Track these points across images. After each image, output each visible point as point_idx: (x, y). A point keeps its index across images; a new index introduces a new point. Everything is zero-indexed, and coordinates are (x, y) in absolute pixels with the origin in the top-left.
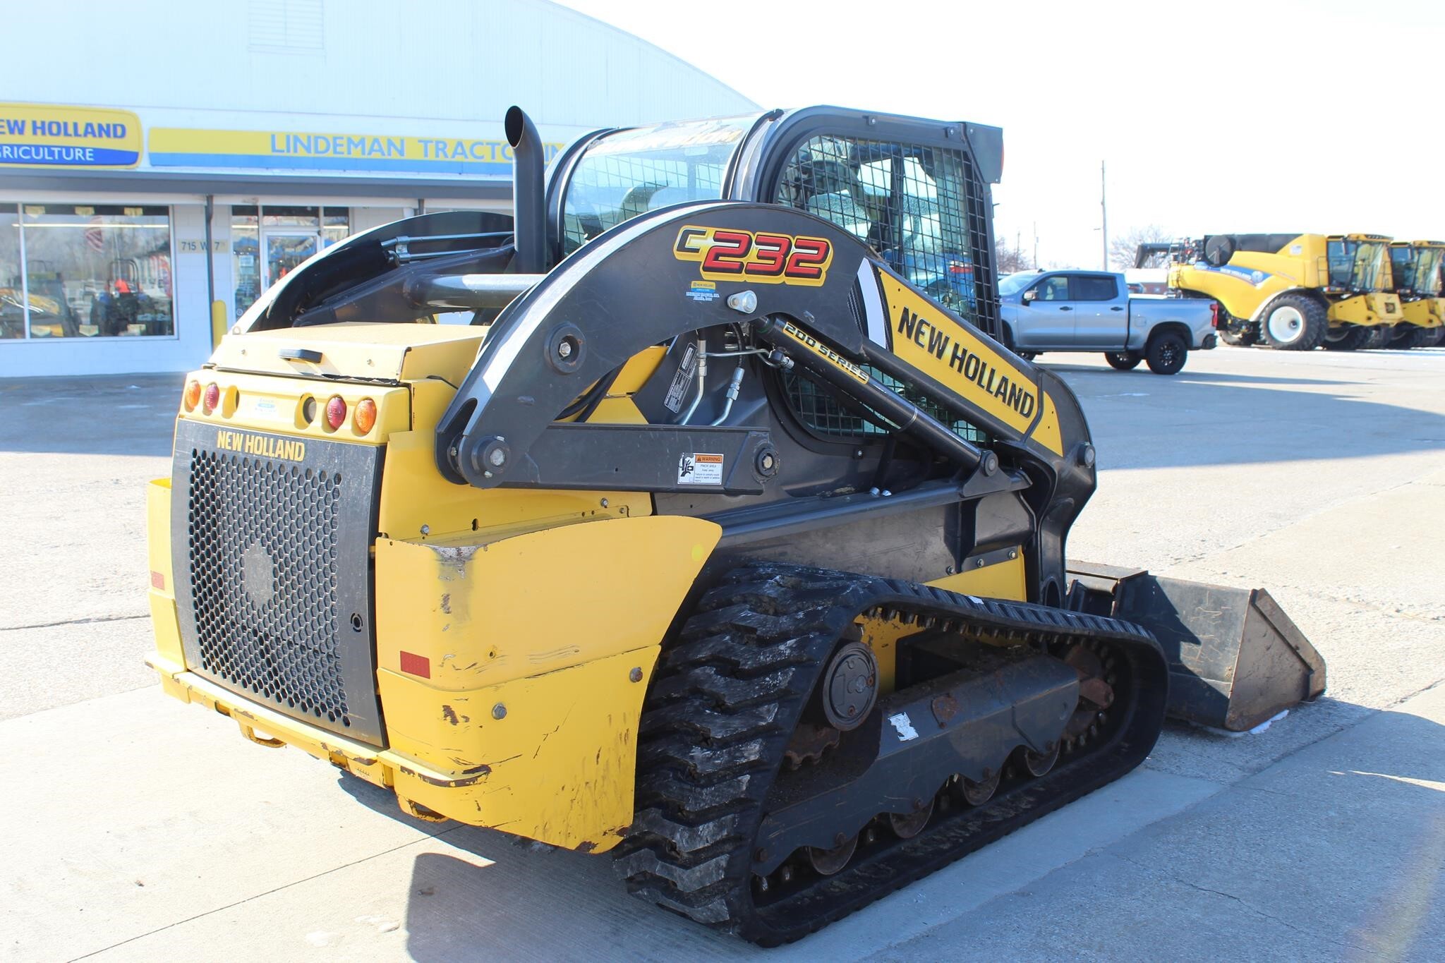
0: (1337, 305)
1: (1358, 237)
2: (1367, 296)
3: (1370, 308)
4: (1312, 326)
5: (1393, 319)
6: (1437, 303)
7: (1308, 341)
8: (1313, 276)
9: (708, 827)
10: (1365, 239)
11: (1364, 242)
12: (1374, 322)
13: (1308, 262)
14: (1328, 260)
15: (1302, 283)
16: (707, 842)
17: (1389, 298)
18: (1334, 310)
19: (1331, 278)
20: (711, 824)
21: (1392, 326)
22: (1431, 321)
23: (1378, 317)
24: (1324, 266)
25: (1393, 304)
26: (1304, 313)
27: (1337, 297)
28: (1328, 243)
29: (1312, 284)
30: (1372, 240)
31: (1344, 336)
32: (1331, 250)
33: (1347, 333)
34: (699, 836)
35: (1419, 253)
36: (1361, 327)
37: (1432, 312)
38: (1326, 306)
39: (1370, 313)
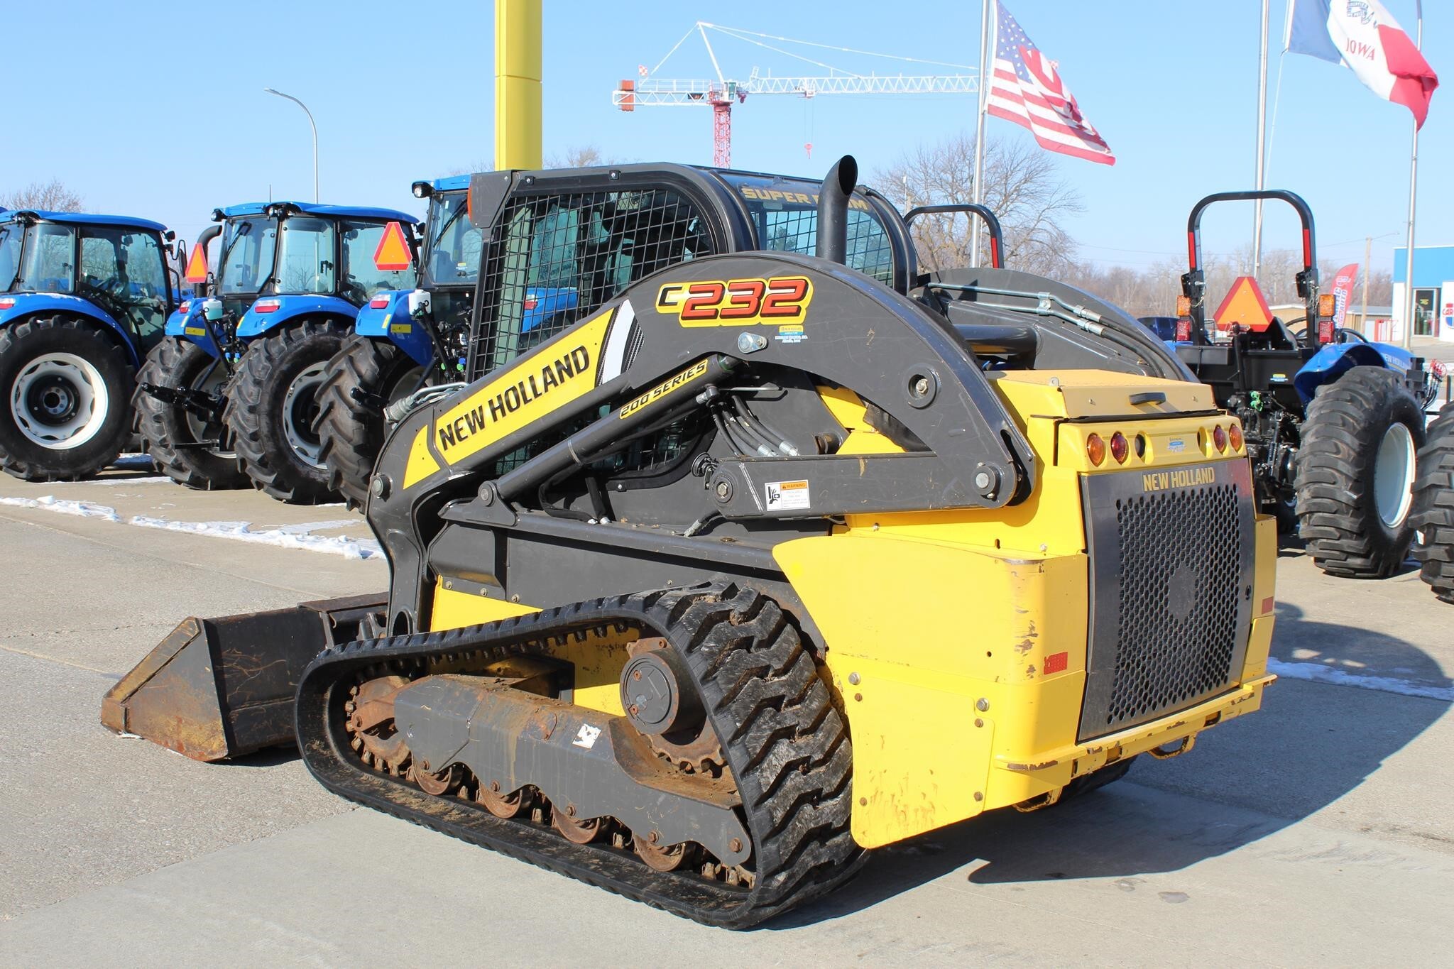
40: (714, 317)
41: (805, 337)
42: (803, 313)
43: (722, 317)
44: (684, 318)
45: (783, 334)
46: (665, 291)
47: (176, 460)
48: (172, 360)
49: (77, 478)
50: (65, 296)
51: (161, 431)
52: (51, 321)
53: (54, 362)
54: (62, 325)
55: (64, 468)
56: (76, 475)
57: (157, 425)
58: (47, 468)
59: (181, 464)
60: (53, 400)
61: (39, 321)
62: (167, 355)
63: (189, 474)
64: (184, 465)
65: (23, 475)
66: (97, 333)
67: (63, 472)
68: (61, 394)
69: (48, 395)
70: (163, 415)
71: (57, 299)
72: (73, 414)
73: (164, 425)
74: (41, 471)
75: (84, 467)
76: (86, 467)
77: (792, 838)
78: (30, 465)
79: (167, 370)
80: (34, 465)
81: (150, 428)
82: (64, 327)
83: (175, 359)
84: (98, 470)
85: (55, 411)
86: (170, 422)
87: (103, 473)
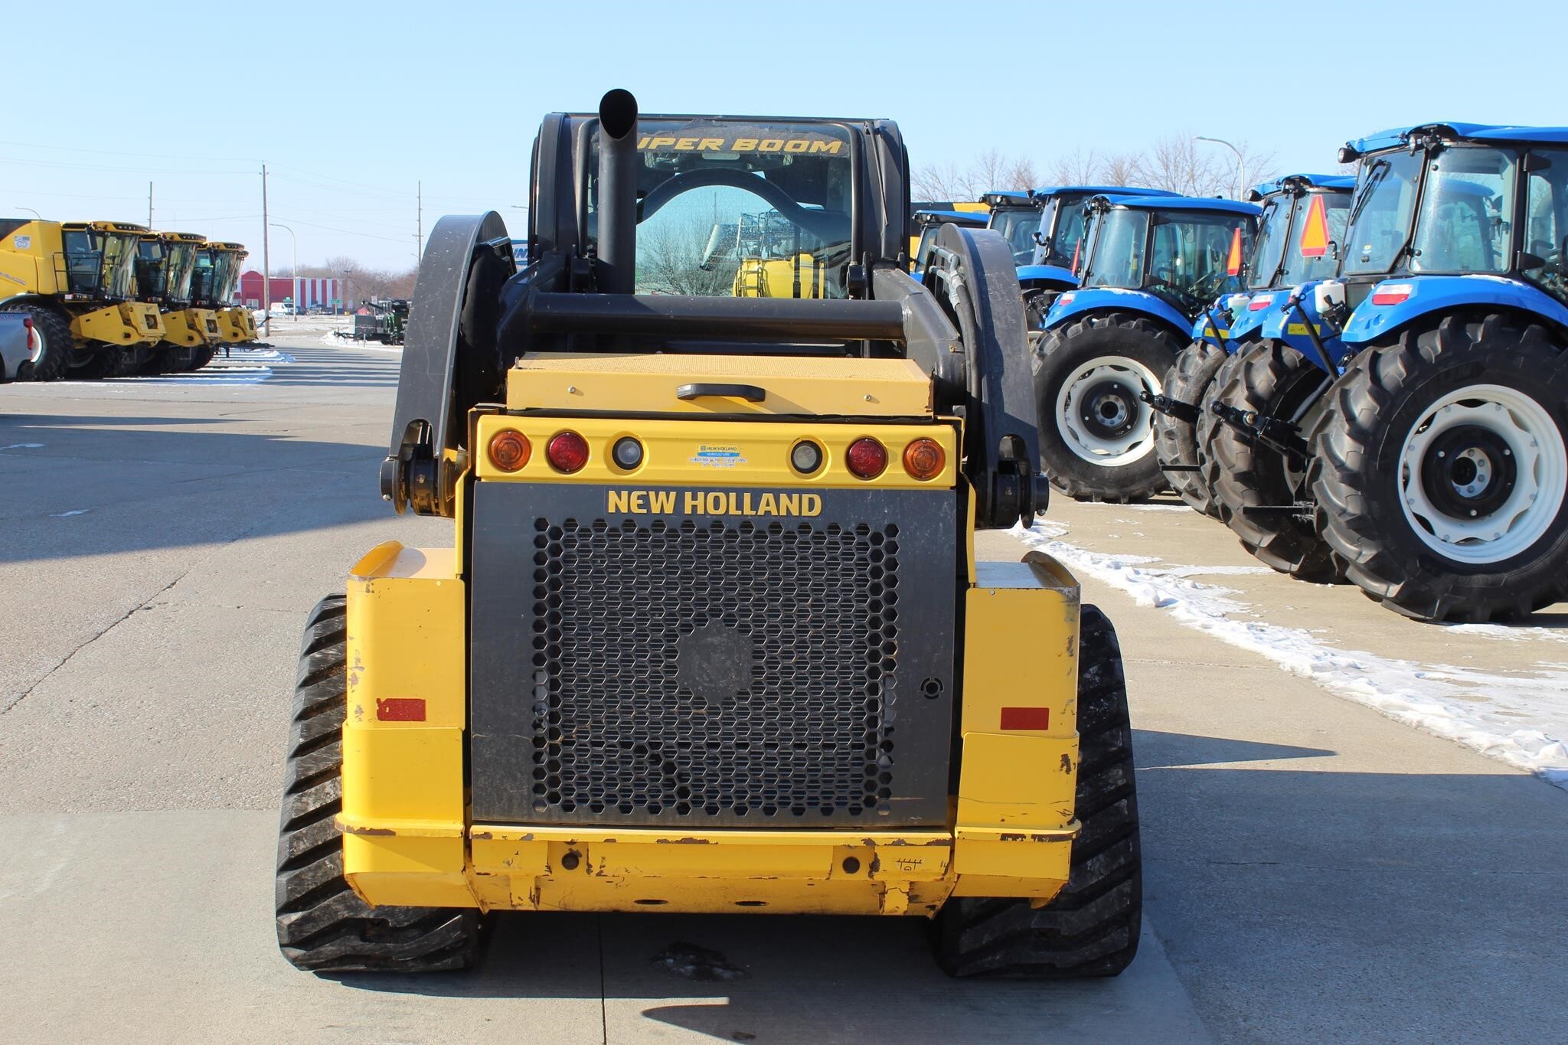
0: (83, 318)
1: (105, 227)
2: (121, 306)
3: (127, 322)
4: (55, 346)
5: (152, 336)
6: (197, 315)
7: (51, 368)
8: (49, 281)
9: (1098, 860)
10: (114, 229)
11: (113, 234)
12: (134, 340)
13: (40, 259)
14: (66, 257)
15: (34, 289)
16: (1102, 874)
17: (148, 309)
18: (79, 325)
19: (71, 280)
20: (1101, 857)
21: (153, 345)
22: (191, 339)
23: (139, 334)
24: (61, 265)
25: (154, 317)
26: (43, 329)
27: (83, 308)
28: (64, 233)
29: (47, 288)
30: (123, 232)
31: (89, 360)
32: (69, 243)
33: (92, 356)
34: (1089, 871)
35: (171, 250)
36: (116, 347)
37: (192, 326)
38: (68, 320)
39: (129, 330)
47: (1190, 485)
48: (1193, 366)
49: (1126, 500)
50: (1129, 292)
51: (1173, 450)
52: (1107, 321)
53: (1111, 366)
54: (1118, 324)
55: (1110, 487)
56: (1124, 497)
57: (1170, 442)
58: (1091, 487)
59: (1196, 490)
60: (1110, 410)
61: (1094, 320)
62: (1189, 361)
63: (1206, 502)
64: (1199, 492)
65: (1066, 492)
66: (1159, 334)
67: (1110, 492)
68: (1120, 403)
69: (1105, 403)
70: (1175, 431)
71: (1119, 295)
72: (1129, 427)
73: (1177, 442)
74: (1084, 489)
75: (1133, 488)
76: (1136, 489)
77: (313, 877)
78: (1072, 481)
79: (1185, 379)
80: (1076, 482)
81: (1164, 445)
82: (1121, 326)
83: (1197, 366)
84: (1150, 494)
85: (1112, 423)
86: (1184, 440)
87: (1156, 497)
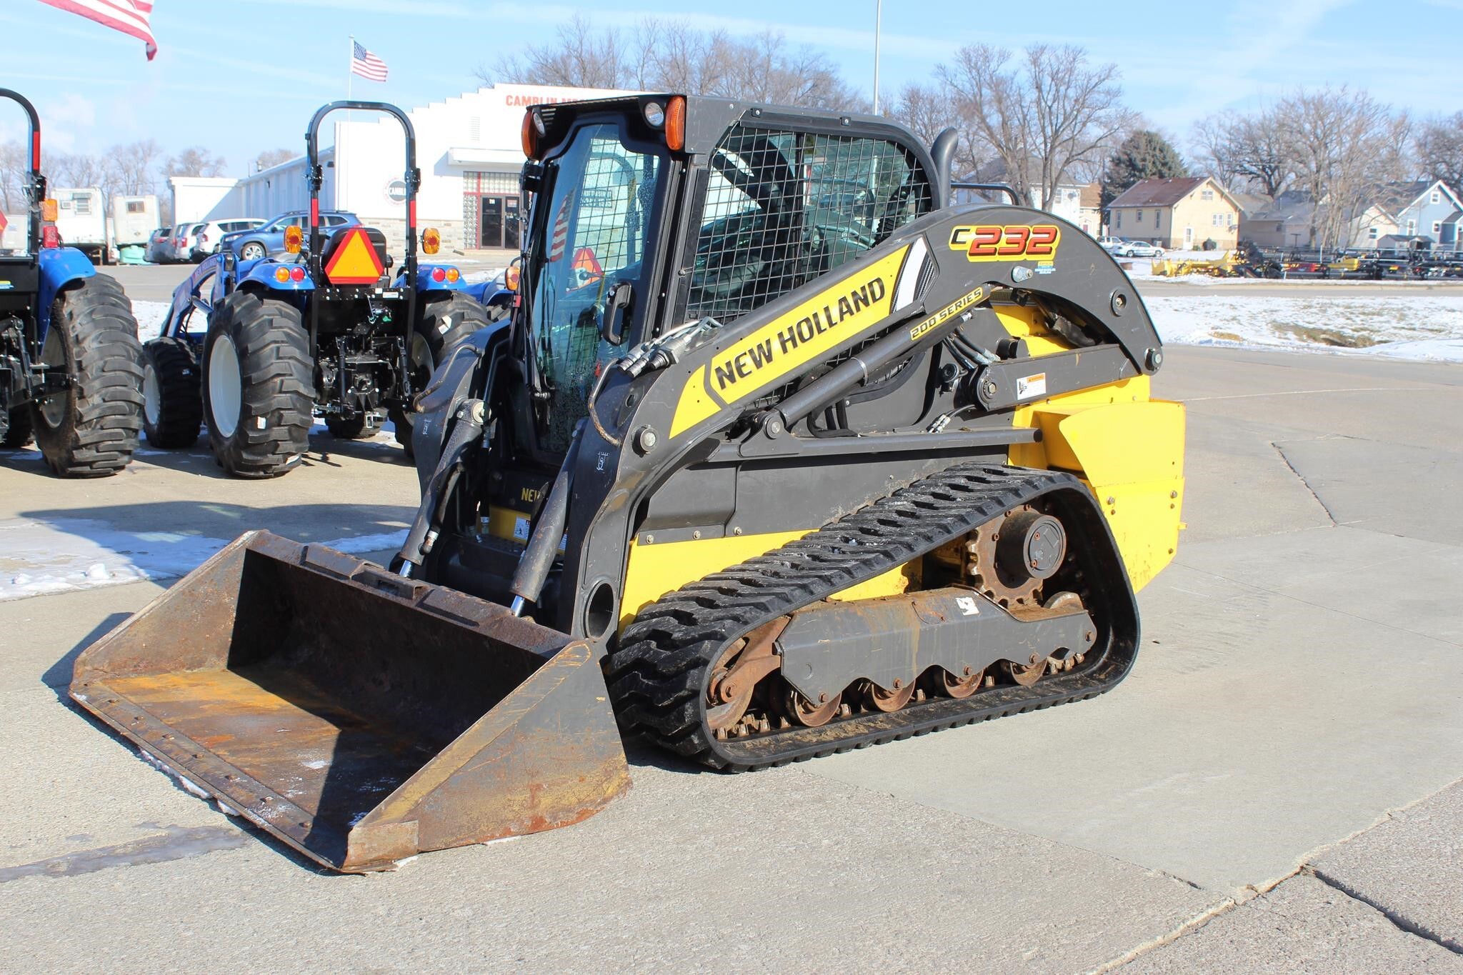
40: (993, 254)
41: (1054, 270)
42: (1054, 252)
43: (1000, 254)
44: (971, 254)
45: (1041, 268)
46: (957, 232)
